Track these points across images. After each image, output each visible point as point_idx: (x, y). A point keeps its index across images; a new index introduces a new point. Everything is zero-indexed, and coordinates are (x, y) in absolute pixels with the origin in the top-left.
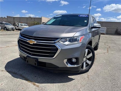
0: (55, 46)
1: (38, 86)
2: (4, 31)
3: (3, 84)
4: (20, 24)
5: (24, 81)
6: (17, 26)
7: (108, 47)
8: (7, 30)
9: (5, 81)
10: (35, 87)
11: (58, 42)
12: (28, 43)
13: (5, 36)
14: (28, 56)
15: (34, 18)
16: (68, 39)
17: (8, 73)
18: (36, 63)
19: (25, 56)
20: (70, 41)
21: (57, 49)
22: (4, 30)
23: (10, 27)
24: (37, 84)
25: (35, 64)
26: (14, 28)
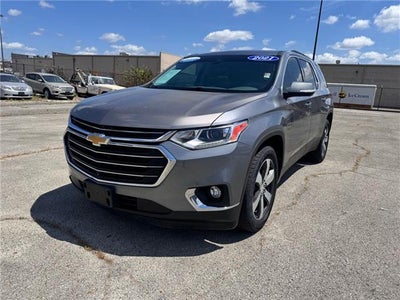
0: (158, 153)
1: (109, 262)
2: (44, 100)
3: (19, 254)
4: (90, 77)
5: (76, 247)
6: (82, 85)
7: (363, 152)
8: (52, 97)
9: (24, 246)
10: (101, 262)
11: (168, 140)
12: (89, 144)
13: (42, 117)
14: (88, 180)
15: (138, 57)
16: (197, 131)
17: (35, 223)
18: (110, 198)
19: (83, 179)
20: (203, 137)
21: (164, 162)
22: (43, 97)
23: (61, 86)
24: (108, 256)
25: (108, 201)
26: (73, 90)
